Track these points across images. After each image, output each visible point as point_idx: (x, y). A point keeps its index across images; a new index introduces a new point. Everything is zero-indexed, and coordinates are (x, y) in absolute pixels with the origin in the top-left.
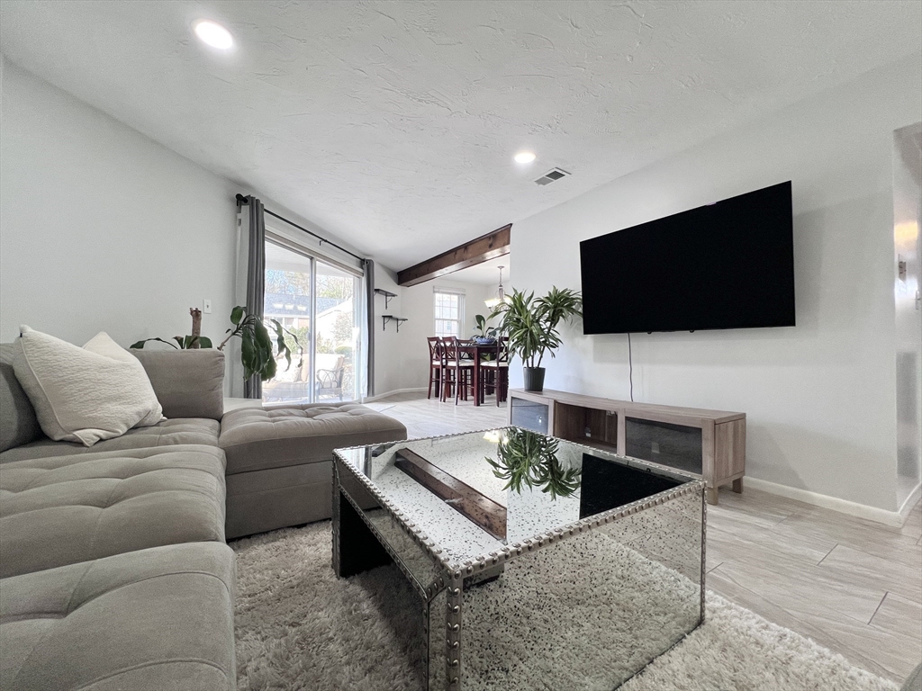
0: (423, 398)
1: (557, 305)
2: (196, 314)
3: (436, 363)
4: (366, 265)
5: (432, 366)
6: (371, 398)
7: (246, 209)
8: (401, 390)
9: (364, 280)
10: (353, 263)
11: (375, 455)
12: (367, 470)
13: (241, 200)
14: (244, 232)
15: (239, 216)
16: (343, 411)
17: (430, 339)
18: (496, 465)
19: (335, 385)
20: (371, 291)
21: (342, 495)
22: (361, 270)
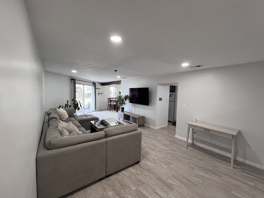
0: (107, 110)
1: (126, 98)
2: (68, 101)
3: (109, 103)
4: (94, 84)
5: (108, 104)
6: (96, 111)
7: (73, 81)
8: (102, 108)
9: (94, 87)
10: (91, 84)
11: (97, 122)
12: (95, 123)
13: (72, 79)
14: (72, 84)
15: (72, 82)
16: (91, 116)
17: (108, 99)
18: (116, 123)
19: (88, 108)
20: (95, 89)
21: (91, 126)
22: (93, 85)
